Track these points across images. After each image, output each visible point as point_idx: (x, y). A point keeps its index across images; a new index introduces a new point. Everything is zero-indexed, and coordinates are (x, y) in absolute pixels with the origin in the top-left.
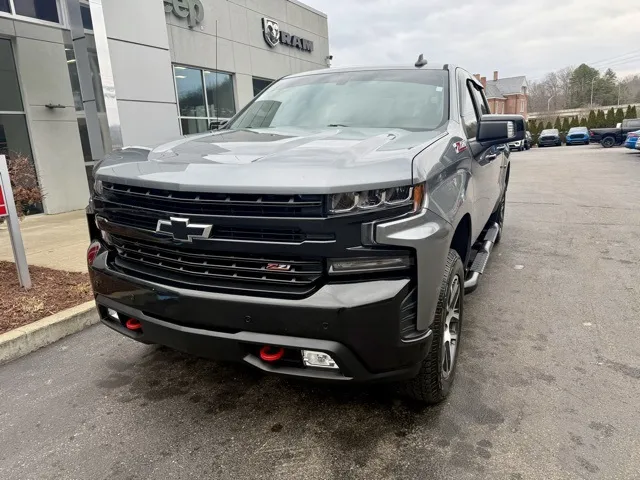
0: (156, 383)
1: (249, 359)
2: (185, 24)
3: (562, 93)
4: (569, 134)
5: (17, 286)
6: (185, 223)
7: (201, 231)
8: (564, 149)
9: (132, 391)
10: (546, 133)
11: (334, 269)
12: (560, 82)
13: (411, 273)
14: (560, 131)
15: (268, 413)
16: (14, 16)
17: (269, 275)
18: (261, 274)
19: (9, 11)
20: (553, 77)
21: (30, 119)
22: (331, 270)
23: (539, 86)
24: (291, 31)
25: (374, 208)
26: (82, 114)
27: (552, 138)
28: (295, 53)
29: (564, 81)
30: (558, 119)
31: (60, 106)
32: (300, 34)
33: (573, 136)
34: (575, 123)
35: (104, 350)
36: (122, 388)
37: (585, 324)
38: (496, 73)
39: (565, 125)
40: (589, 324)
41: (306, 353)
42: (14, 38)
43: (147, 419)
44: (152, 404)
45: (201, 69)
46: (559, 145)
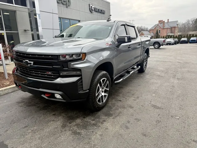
0: (30, 103)
1: (43, 96)
2: (65, 6)
3: (191, 26)
4: (191, 40)
5: (4, 78)
6: (27, 61)
7: (31, 63)
8: (189, 45)
9: (24, 104)
10: (183, 39)
11: (62, 74)
12: (191, 23)
13: (80, 75)
14: (187, 39)
15: (54, 111)
16: (14, 5)
17: (47, 75)
18: (45, 75)
19: (13, 4)
20: (188, 21)
21: (20, 34)
22: (61, 74)
23: (184, 24)
24: (98, 7)
25: (71, 59)
26: (33, 32)
27: (185, 41)
28: (99, 14)
29: (193, 22)
30: (187, 35)
31: (28, 30)
32: (101, 8)
33: (192, 40)
34: (193, 36)
35: (21, 95)
36: (22, 104)
37: (153, 95)
38: (168, 20)
39: (189, 37)
40: (154, 95)
41: (56, 94)
42: (16, 11)
43: (24, 110)
44: (27, 107)
45: (70, 19)
46: (187, 43)
